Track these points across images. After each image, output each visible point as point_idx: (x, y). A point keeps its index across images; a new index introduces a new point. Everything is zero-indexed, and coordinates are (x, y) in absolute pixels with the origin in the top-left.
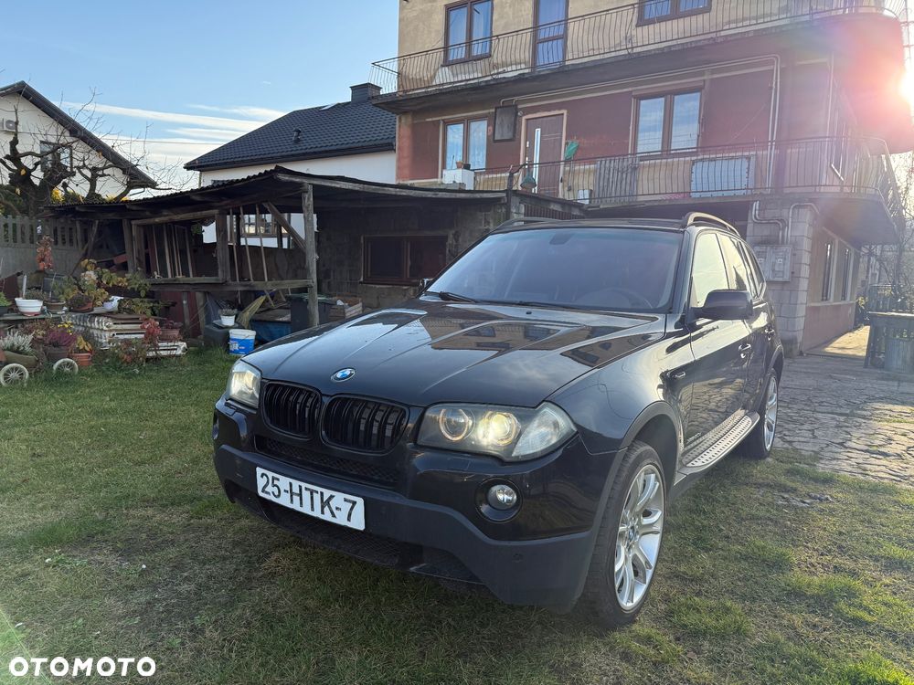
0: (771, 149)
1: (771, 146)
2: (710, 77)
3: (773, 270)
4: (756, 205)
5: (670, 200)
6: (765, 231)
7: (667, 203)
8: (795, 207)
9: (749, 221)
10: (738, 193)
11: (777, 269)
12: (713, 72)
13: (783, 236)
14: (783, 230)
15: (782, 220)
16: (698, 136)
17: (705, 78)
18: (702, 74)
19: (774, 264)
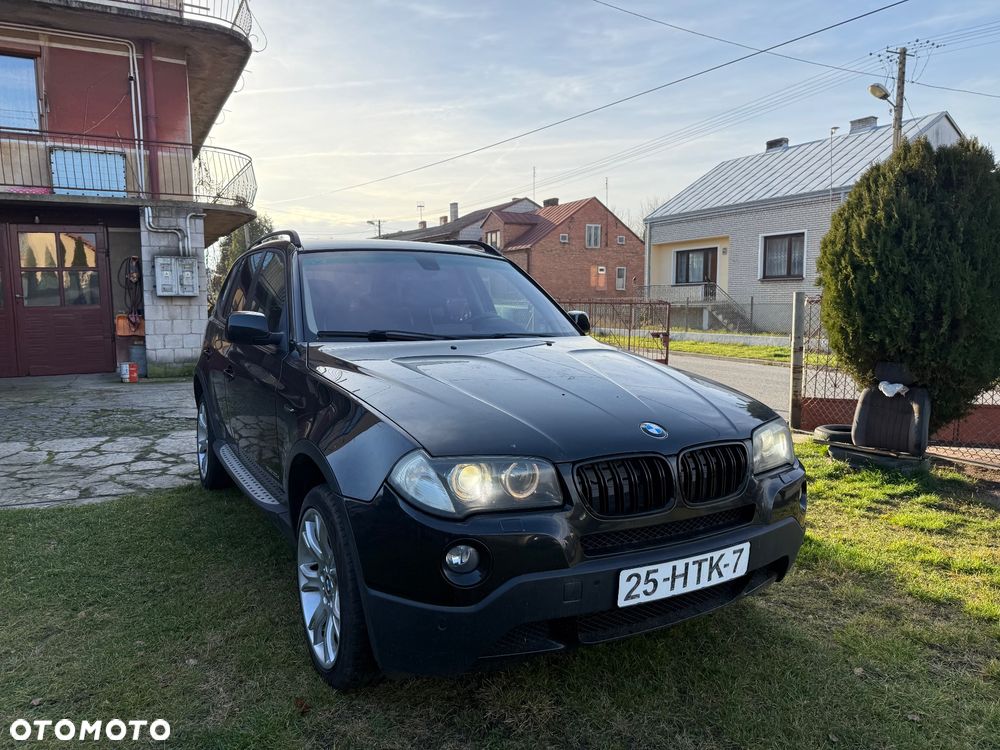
0: (139, 148)
1: (139, 145)
2: (47, 44)
3: (182, 285)
4: (148, 211)
5: (31, 195)
6: (164, 242)
7: (28, 198)
8: (191, 217)
9: (143, 228)
10: (116, 195)
11: (185, 283)
12: (52, 39)
13: (184, 248)
14: (183, 240)
15: (179, 230)
16: (41, 116)
17: (41, 43)
18: (36, 37)
19: (181, 278)
